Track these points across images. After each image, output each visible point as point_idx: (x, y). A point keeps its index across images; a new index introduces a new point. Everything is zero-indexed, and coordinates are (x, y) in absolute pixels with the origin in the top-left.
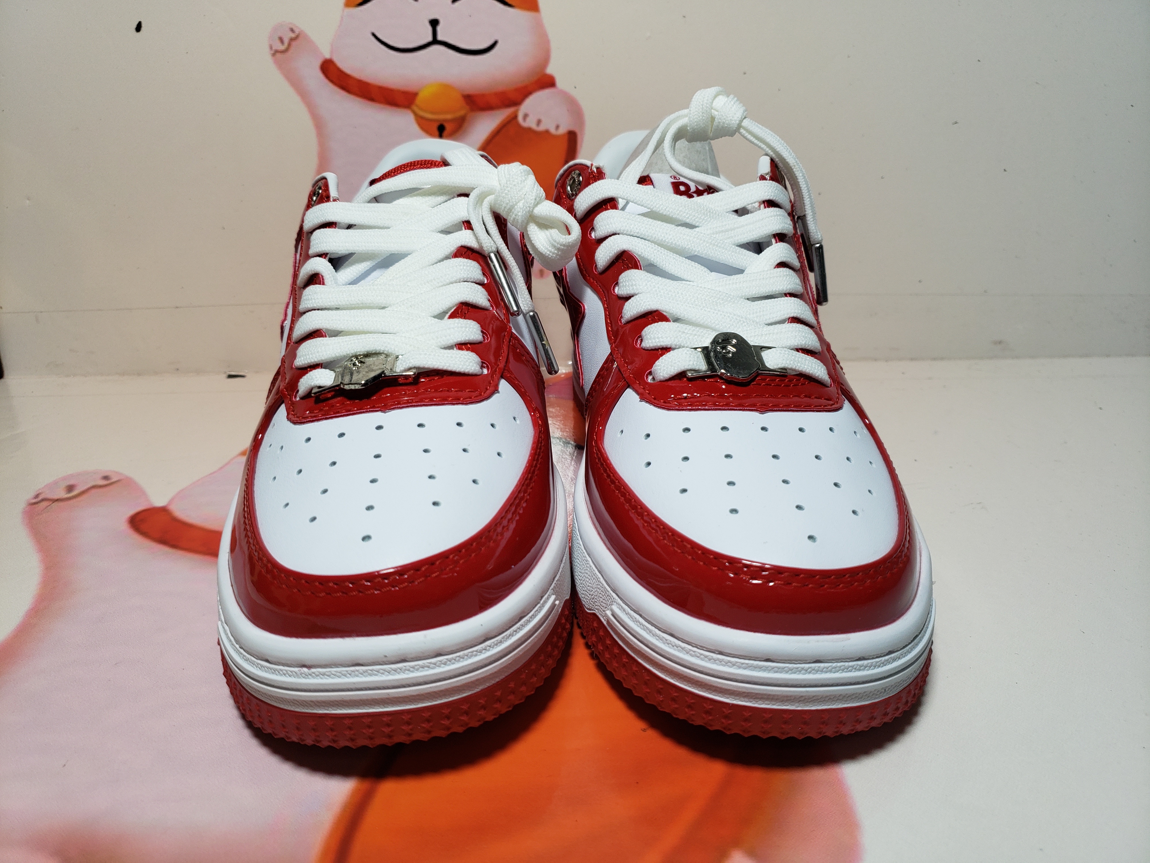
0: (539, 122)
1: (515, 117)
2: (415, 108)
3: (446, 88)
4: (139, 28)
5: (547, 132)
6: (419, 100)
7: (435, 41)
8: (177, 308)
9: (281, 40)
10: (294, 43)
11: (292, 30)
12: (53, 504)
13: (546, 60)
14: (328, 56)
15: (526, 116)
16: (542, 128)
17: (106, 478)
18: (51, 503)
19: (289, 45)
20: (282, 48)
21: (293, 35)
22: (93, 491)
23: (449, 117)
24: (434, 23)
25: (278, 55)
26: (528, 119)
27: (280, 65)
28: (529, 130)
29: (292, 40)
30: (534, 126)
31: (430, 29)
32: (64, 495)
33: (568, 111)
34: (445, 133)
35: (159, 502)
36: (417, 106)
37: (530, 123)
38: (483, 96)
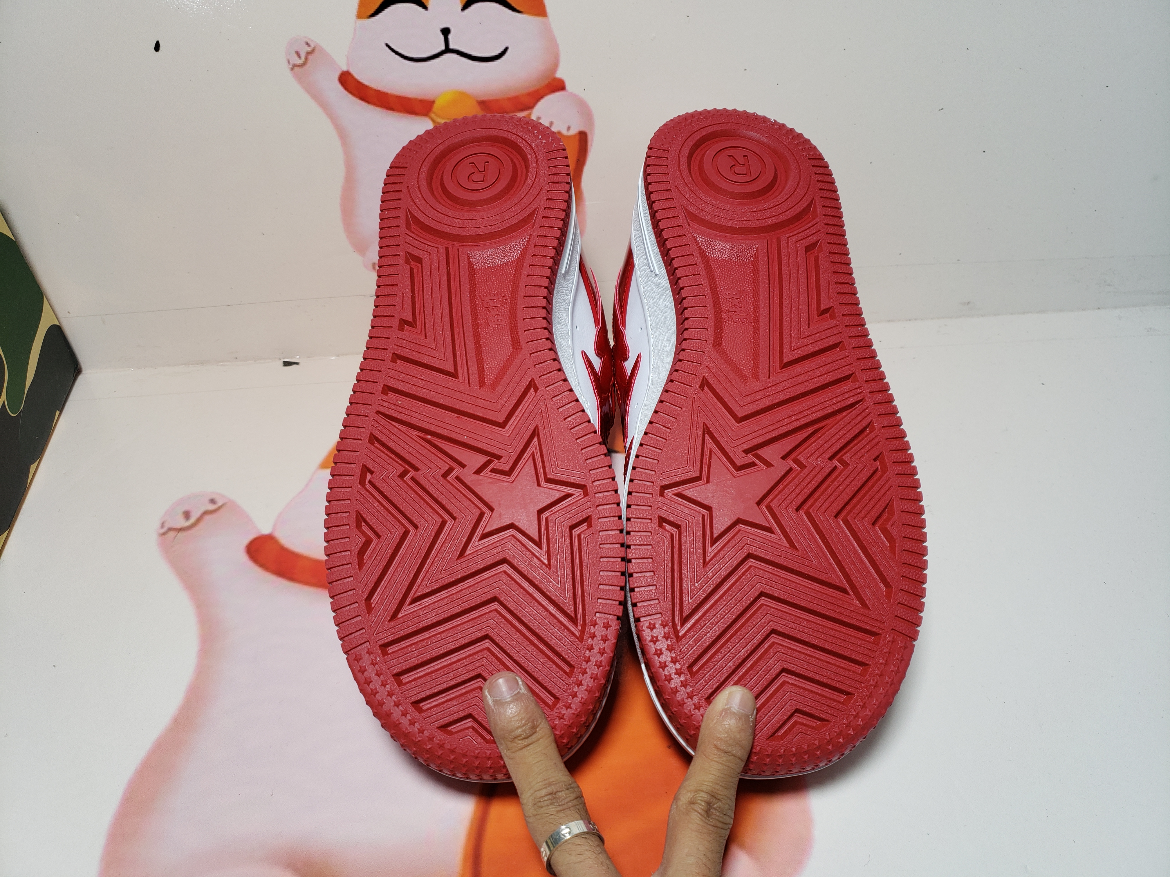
0: (552, 124)
2: (433, 116)
3: (462, 96)
4: (157, 47)
6: (436, 107)
7: (448, 50)
8: (229, 305)
9: (298, 54)
10: (310, 57)
11: (308, 44)
12: (179, 534)
13: (555, 66)
14: (345, 69)
15: (539, 116)
17: (213, 501)
18: (177, 532)
19: (306, 58)
20: (300, 62)
21: (309, 49)
22: (207, 518)
24: (446, 32)
25: (296, 69)
27: (300, 79)
29: (308, 53)
31: (442, 38)
32: (184, 523)
33: (578, 112)
35: (266, 530)
36: (434, 113)
38: (497, 101)
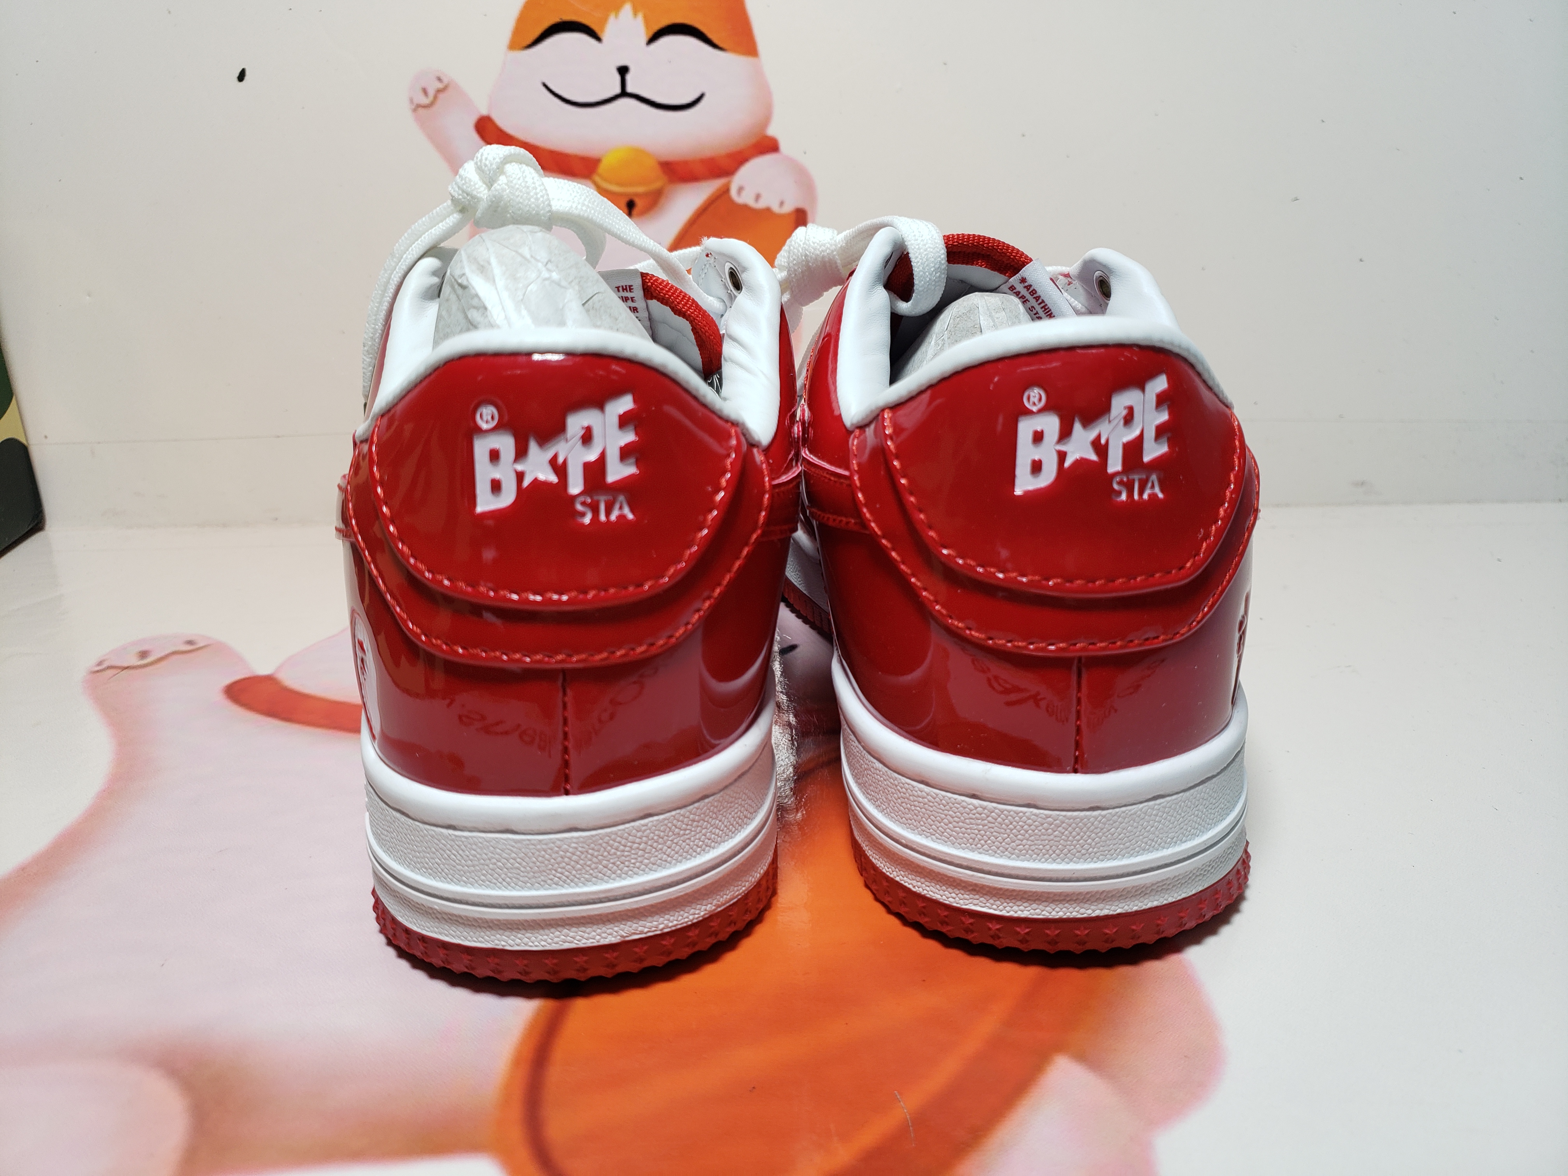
0: (758, 197)
1: (726, 191)
2: (597, 178)
3: (639, 153)
4: (241, 77)
5: (768, 210)
6: (602, 168)
7: (624, 94)
8: (278, 437)
9: (425, 91)
10: (441, 96)
11: (439, 79)
12: (123, 672)
13: (766, 120)
14: (484, 112)
15: (740, 190)
16: (761, 205)
17: (190, 642)
18: (119, 671)
19: (435, 97)
20: (425, 101)
21: (440, 86)
22: (174, 658)
23: (640, 189)
24: (623, 71)
25: (421, 111)
26: (744, 193)
27: (422, 124)
28: (745, 207)
29: (439, 91)
30: (751, 203)
31: (617, 78)
32: (136, 662)
33: (796, 182)
34: (635, 211)
35: (263, 670)
36: (600, 175)
37: (746, 198)
38: (686, 163)
